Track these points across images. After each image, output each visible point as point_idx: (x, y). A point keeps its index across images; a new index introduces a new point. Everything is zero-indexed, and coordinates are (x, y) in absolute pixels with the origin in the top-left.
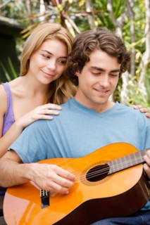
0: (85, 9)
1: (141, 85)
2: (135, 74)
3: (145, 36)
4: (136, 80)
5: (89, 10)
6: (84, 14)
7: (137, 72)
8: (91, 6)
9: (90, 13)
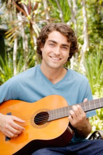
0: (45, 18)
1: (82, 65)
2: (78, 58)
3: (84, 34)
4: (78, 61)
5: (47, 18)
6: (45, 21)
7: (79, 56)
8: (49, 15)
9: (49, 20)
